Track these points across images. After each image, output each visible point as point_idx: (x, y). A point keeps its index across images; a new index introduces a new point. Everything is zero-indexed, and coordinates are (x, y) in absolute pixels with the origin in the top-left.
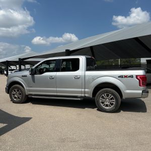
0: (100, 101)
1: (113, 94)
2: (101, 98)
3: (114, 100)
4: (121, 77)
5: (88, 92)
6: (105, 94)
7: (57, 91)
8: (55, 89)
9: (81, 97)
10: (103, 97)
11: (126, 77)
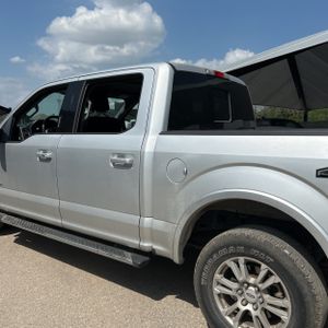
0: (217, 289)
1: (278, 267)
2: (218, 276)
5: (162, 233)
6: (242, 260)
8: (55, 202)
9: (137, 251)
10: (229, 274)
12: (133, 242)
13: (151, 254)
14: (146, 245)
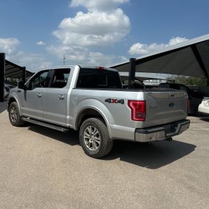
0: (85, 137)
1: (98, 128)
2: (85, 133)
3: (99, 139)
4: (108, 101)
6: (91, 127)
7: (43, 115)
8: (41, 112)
11: (114, 101)
12: (63, 124)
13: (69, 128)
14: (68, 125)
